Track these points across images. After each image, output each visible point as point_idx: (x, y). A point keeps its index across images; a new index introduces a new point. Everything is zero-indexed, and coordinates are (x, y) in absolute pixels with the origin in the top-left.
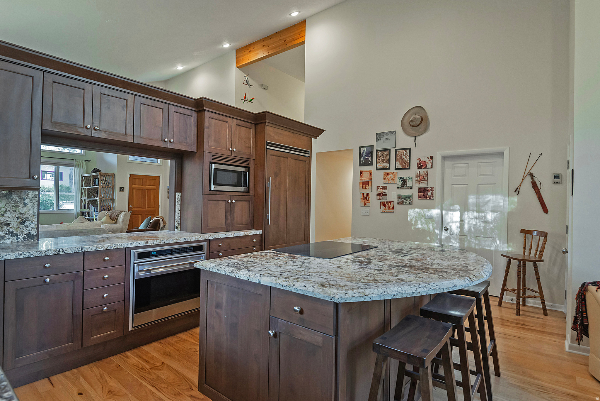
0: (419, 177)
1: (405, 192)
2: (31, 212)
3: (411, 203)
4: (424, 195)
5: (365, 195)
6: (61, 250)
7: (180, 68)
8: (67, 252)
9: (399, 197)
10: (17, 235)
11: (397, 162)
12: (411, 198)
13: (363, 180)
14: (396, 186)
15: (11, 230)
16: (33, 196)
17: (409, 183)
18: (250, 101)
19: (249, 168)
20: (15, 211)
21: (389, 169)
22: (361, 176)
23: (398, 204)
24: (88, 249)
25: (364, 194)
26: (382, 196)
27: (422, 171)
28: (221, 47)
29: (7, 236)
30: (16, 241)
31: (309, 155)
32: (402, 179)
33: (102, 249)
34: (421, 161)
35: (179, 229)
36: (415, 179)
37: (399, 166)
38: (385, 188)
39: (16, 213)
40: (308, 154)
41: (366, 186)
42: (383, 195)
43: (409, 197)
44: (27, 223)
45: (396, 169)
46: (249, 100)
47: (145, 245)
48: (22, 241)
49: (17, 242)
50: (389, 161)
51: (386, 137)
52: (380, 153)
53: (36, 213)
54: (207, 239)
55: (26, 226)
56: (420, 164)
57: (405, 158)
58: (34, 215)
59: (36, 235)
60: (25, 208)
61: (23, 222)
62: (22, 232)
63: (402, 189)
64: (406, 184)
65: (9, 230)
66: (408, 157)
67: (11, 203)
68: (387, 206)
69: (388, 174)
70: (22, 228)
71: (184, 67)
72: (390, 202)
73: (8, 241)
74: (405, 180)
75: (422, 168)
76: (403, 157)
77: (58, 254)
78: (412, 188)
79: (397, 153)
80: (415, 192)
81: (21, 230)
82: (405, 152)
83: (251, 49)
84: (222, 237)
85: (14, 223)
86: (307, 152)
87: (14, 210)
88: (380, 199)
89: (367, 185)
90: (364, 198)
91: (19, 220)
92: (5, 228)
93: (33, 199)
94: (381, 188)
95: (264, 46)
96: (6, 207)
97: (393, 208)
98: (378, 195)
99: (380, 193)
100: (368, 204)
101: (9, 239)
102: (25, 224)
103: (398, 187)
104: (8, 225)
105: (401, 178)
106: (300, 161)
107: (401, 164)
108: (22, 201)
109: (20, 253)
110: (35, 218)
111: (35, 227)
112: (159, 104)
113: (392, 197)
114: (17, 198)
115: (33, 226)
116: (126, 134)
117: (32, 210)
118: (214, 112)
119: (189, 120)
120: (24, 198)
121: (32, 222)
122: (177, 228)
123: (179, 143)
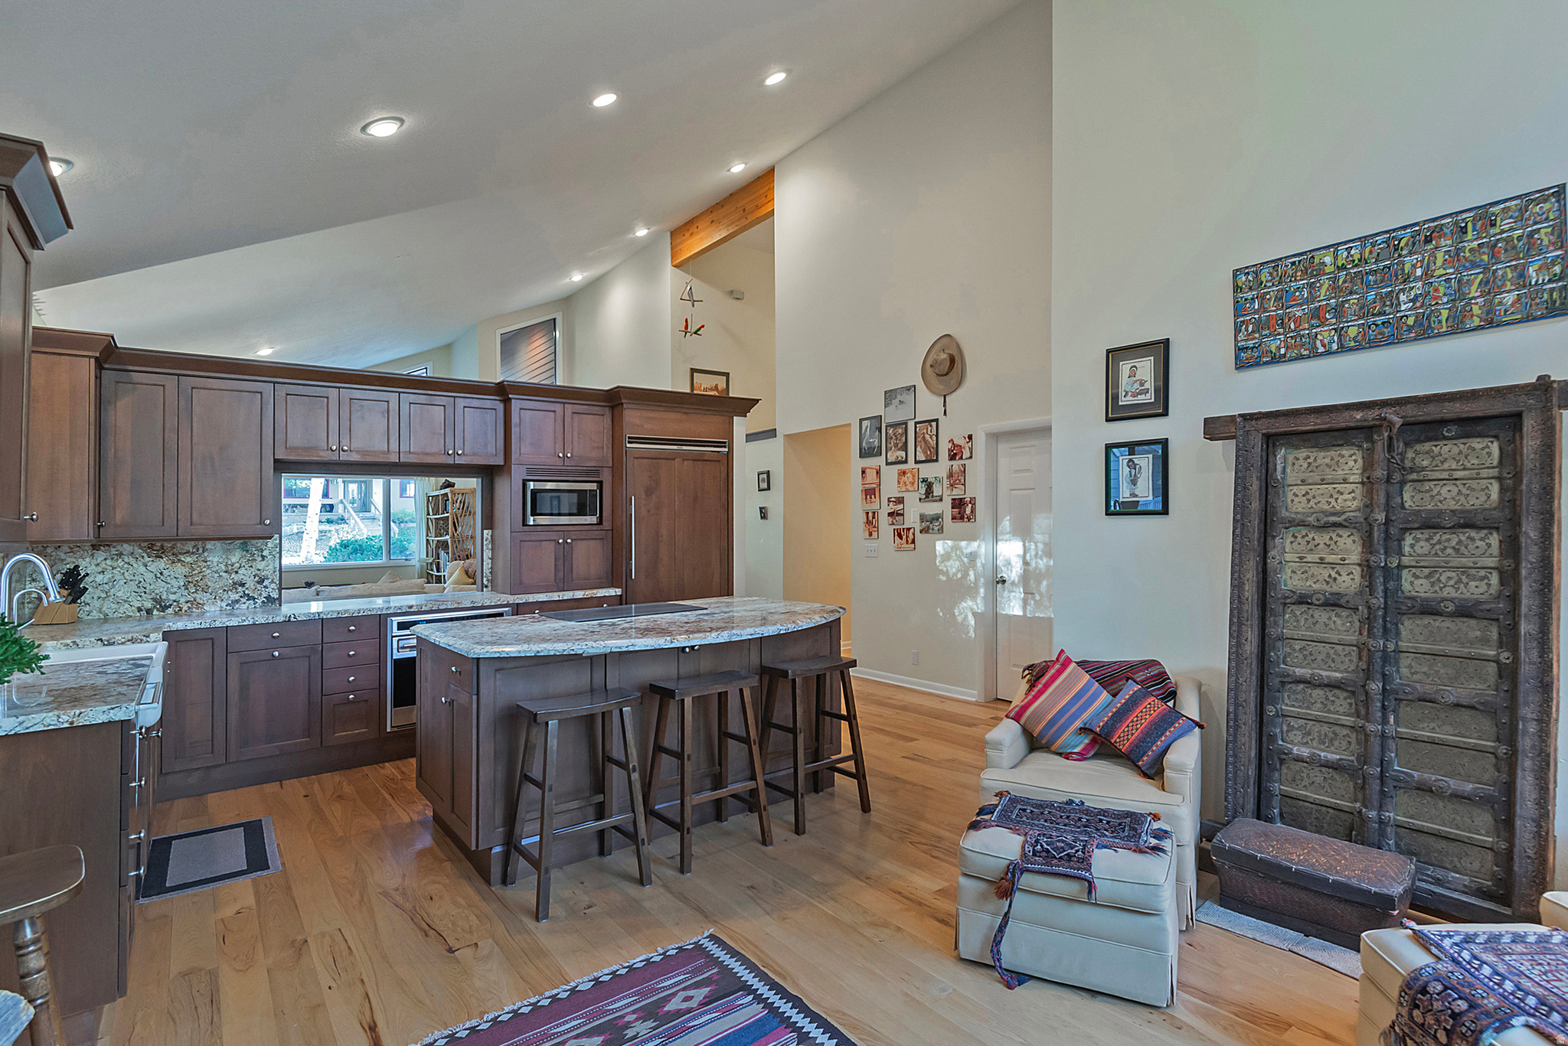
0: (952, 476)
1: (932, 509)
2: (271, 567)
3: (941, 530)
4: (959, 513)
5: (870, 515)
6: (293, 616)
7: (577, 277)
8: (299, 619)
9: (923, 518)
10: (254, 599)
11: (918, 449)
12: (940, 520)
13: (867, 486)
14: (917, 496)
15: (247, 592)
16: (272, 546)
17: (937, 491)
18: (695, 333)
19: (600, 483)
20: (251, 566)
21: (906, 462)
22: (863, 478)
23: (921, 532)
24: (327, 616)
25: (868, 513)
26: (897, 518)
27: (956, 464)
28: (631, 236)
29: (243, 600)
30: (253, 606)
31: (727, 450)
32: (926, 482)
33: (346, 615)
34: (953, 444)
35: (490, 589)
36: (946, 482)
37: (921, 457)
38: (900, 501)
39: (253, 570)
40: (725, 447)
41: (871, 498)
42: (899, 515)
43: (937, 518)
44: (266, 583)
45: (916, 462)
46: (693, 331)
47: (408, 610)
48: (261, 607)
49: (255, 607)
50: (905, 448)
51: (899, 398)
52: (891, 431)
53: (278, 569)
54: (511, 602)
55: (265, 587)
56: (952, 451)
57: (930, 440)
58: (274, 572)
59: (277, 599)
60: (264, 563)
61: (261, 581)
62: (261, 595)
63: (926, 501)
64: (933, 492)
65: (244, 592)
66: (935, 438)
67: (246, 557)
68: (904, 537)
69: (905, 473)
70: (260, 588)
71: (585, 274)
72: (909, 529)
73: (244, 607)
74: (930, 483)
75: (955, 459)
76: (927, 437)
77: (289, 621)
78: (941, 500)
79: (917, 430)
80: (945, 508)
81: (259, 592)
82: (929, 428)
83: (693, 229)
84: (540, 600)
85: (250, 583)
86: (721, 444)
87: (249, 565)
88: (893, 524)
89: (873, 496)
90: (868, 522)
91: (257, 578)
92: (240, 589)
93: (273, 550)
94: (893, 501)
95: (712, 222)
96: (240, 562)
97: (913, 542)
98: (890, 514)
99: (893, 510)
100: (875, 534)
101: (244, 603)
102: (264, 584)
103: (920, 499)
104: (243, 585)
105: (924, 480)
106: (705, 462)
107: (925, 452)
108: (260, 554)
109: (244, 618)
110: (276, 576)
111: (276, 588)
112: (438, 400)
113: (912, 519)
114: (254, 549)
115: (273, 586)
116: (388, 451)
117: (272, 564)
118: (528, 400)
119: (490, 416)
120: (261, 549)
121: (272, 582)
122: (486, 587)
123: (474, 454)
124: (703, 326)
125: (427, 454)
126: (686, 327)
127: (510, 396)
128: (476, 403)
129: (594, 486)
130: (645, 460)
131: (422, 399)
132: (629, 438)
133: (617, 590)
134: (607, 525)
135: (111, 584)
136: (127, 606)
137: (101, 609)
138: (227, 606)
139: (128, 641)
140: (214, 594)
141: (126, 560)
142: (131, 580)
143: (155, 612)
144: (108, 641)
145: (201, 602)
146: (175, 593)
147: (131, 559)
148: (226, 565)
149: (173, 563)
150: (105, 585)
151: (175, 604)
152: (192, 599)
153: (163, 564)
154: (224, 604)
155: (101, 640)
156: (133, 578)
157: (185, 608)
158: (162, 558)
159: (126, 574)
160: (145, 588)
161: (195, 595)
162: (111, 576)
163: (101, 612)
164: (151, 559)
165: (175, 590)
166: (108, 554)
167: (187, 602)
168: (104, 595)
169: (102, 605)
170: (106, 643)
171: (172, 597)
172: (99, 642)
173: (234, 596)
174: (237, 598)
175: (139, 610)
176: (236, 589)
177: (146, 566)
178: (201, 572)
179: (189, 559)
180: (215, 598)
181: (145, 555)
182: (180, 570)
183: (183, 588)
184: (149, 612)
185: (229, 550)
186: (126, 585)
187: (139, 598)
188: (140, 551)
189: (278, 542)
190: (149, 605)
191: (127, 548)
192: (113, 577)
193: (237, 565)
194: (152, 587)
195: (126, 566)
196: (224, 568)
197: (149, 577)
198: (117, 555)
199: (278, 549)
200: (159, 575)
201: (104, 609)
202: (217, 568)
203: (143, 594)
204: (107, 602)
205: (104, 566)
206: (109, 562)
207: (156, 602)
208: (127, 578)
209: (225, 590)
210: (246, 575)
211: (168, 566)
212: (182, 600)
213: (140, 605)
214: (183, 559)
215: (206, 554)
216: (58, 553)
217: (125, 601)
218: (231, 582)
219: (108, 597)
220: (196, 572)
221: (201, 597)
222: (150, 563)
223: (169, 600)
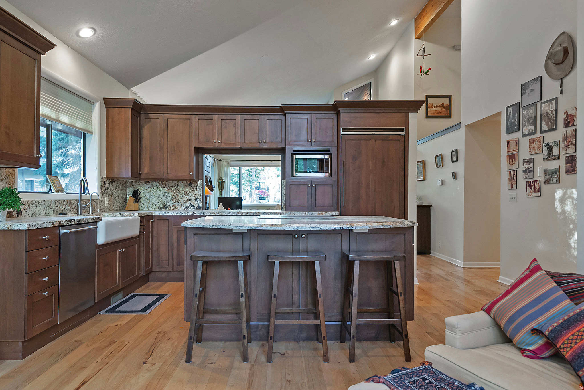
0: (566, 139)
1: (553, 165)
2: (199, 193)
3: (559, 181)
4: (572, 167)
5: (512, 173)
6: (194, 213)
7: (372, 57)
8: (197, 214)
9: (546, 172)
10: (194, 206)
11: (543, 122)
12: (558, 173)
13: (510, 153)
14: (542, 157)
15: (191, 203)
16: (200, 185)
17: (556, 151)
18: (426, 74)
19: (331, 155)
20: (193, 193)
21: (535, 133)
22: (508, 147)
23: (544, 183)
24: (206, 214)
25: (510, 172)
26: (528, 173)
27: (570, 130)
28: (389, 26)
29: (190, 207)
30: (194, 209)
31: (404, 133)
32: (548, 146)
34: (568, 115)
35: (285, 209)
36: (562, 144)
37: (545, 128)
38: (531, 161)
39: (193, 194)
40: (403, 131)
41: (512, 161)
42: (530, 171)
43: (557, 171)
44: (198, 200)
45: (542, 132)
46: (424, 73)
48: (196, 210)
50: (534, 123)
51: (531, 87)
52: (525, 112)
53: (202, 194)
56: (567, 120)
57: (551, 114)
58: (201, 196)
59: (202, 207)
60: (197, 191)
61: (196, 199)
62: (196, 205)
63: (548, 160)
64: (553, 153)
65: (190, 203)
66: (554, 112)
67: (191, 189)
68: (533, 187)
70: (196, 202)
71: (376, 54)
72: (536, 181)
73: (190, 209)
74: (551, 146)
75: (569, 126)
76: (549, 112)
77: (193, 214)
78: (559, 158)
79: (543, 109)
80: (562, 163)
82: (551, 106)
83: (425, 14)
85: (193, 200)
87: (192, 192)
88: (526, 178)
89: (514, 160)
90: (511, 178)
91: (195, 198)
93: (200, 186)
94: (526, 162)
97: (539, 190)
98: (524, 172)
99: (526, 169)
100: (515, 186)
101: (191, 208)
103: (544, 159)
104: (190, 200)
105: (547, 145)
107: (547, 124)
108: (196, 188)
109: (178, 212)
110: (201, 197)
111: (201, 202)
112: (256, 117)
113: (539, 175)
114: (194, 186)
115: (200, 201)
116: (236, 142)
117: (200, 192)
118: (294, 113)
119: (279, 123)
120: (196, 186)
121: (200, 200)
122: (283, 208)
123: (272, 142)
124: (430, 69)
125: (251, 143)
126: (421, 71)
127: (285, 112)
128: (272, 117)
129: (326, 157)
130: (352, 141)
131: (249, 117)
132: (343, 129)
133: (336, 212)
134: (334, 177)
135: (150, 197)
136: (155, 206)
137: (147, 206)
138: (185, 209)
139: (128, 215)
140: (181, 203)
141: (155, 188)
142: (156, 196)
143: (163, 209)
144: (122, 214)
145: (177, 206)
146: (169, 202)
147: (156, 188)
148: (185, 192)
149: (168, 190)
150: (148, 198)
151: (169, 206)
152: (174, 205)
153: (165, 190)
154: (184, 208)
155: (120, 214)
156: (156, 195)
157: (172, 208)
158: (165, 188)
159: (155, 194)
160: (160, 199)
161: (175, 203)
162: (150, 194)
163: (147, 208)
164: (162, 188)
165: (169, 201)
166: (149, 186)
167: (173, 206)
168: (148, 201)
169: (148, 205)
170: (122, 215)
171: (168, 204)
172: (120, 215)
173: (188, 205)
174: (188, 206)
175: (158, 208)
176: (188, 202)
177: (160, 191)
178: (177, 194)
179: (173, 189)
180: (181, 205)
181: (160, 187)
182: (171, 193)
183: (171, 200)
184: (161, 209)
185: (185, 186)
186: (154, 198)
187: (158, 203)
188: (159, 185)
189: (202, 183)
190: (161, 206)
191: (155, 184)
192: (151, 195)
193: (188, 192)
194: (162, 199)
195: (154, 190)
196: (184, 193)
197: (161, 195)
198: (152, 186)
199: (202, 186)
200: (164, 195)
201: (148, 207)
202: (182, 193)
203: (159, 202)
204: (149, 204)
205: (148, 190)
206: (150, 189)
207: (163, 205)
208: (155, 195)
209: (184, 202)
210: (191, 196)
211: (167, 191)
212: (171, 205)
213: (159, 206)
214: (171, 189)
215: (178, 187)
216: (136, 185)
217: (154, 204)
218: (186, 199)
219: (149, 202)
220: (175, 194)
221: (177, 204)
222: (162, 190)
223: (167, 204)
